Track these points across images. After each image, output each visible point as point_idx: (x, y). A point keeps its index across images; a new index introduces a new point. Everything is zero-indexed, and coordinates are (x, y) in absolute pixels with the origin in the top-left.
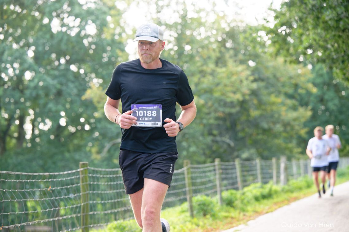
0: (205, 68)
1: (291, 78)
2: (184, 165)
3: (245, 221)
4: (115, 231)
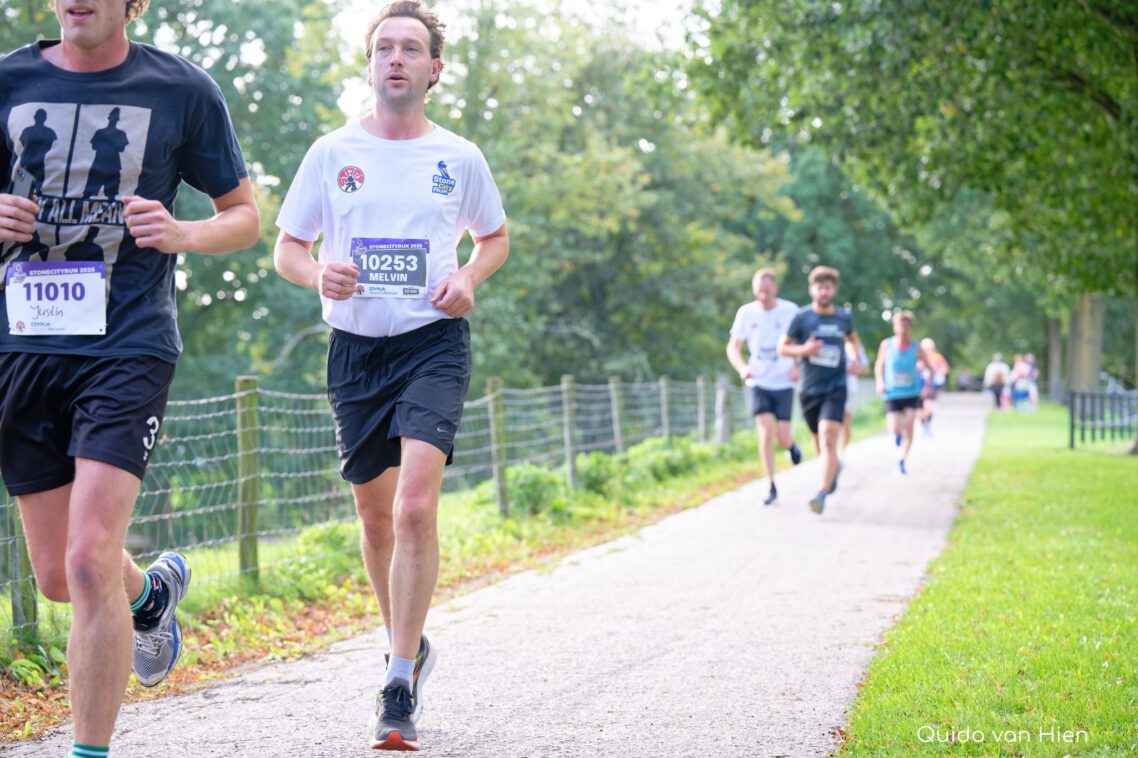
0: (531, 153)
1: (739, 182)
2: (488, 389)
3: (633, 527)
4: (318, 549)
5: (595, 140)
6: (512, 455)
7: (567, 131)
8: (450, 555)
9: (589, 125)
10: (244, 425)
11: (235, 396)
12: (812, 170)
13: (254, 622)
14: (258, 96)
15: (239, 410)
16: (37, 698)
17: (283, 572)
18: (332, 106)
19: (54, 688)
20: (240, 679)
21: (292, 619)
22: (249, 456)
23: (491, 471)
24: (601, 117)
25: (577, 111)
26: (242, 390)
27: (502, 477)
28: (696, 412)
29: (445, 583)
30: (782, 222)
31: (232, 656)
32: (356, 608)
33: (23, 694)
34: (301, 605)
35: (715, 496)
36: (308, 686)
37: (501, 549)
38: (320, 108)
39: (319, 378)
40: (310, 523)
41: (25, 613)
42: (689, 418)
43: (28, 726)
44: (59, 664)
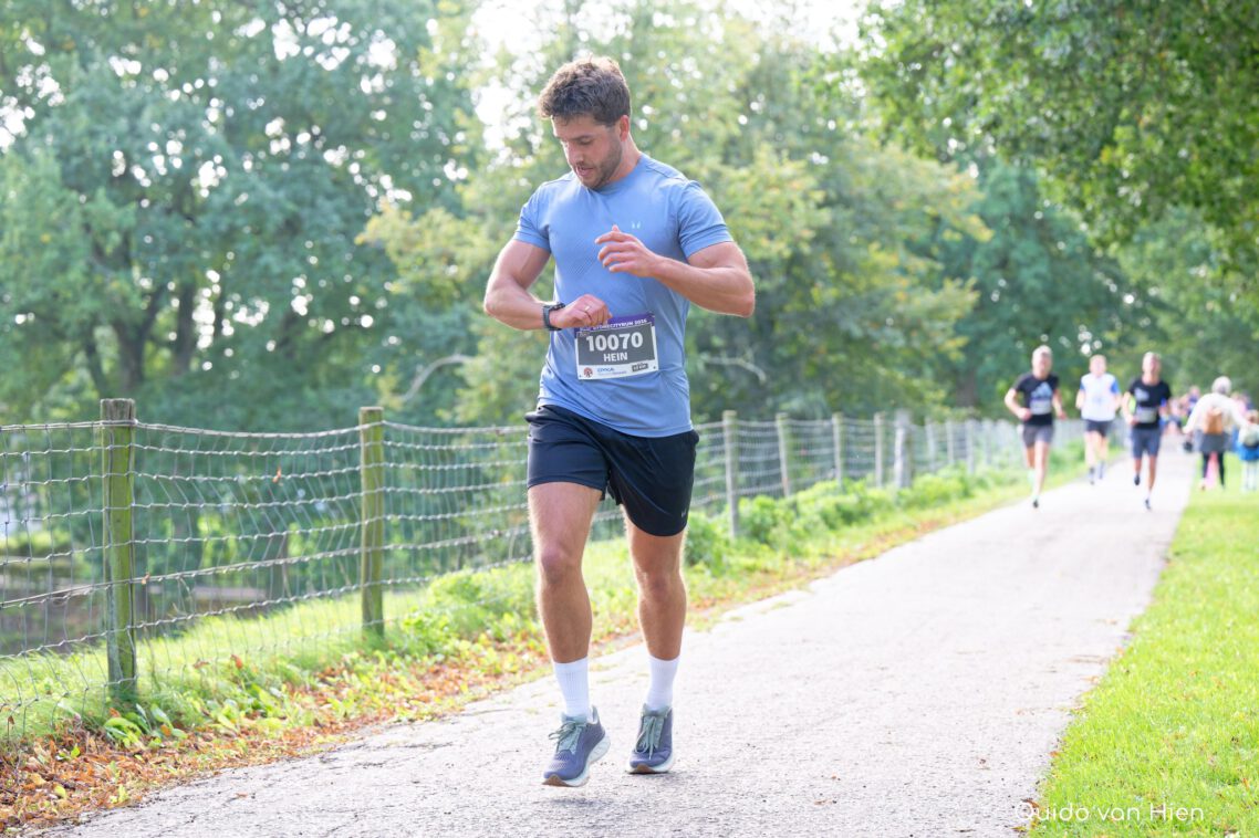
1: (924, 200)
3: (802, 579)
4: (449, 600)
5: (764, 153)
7: (732, 141)
8: (601, 608)
9: (756, 135)
10: (368, 461)
11: (357, 428)
12: (1003, 187)
13: (377, 681)
14: (387, 100)
15: (363, 444)
16: (136, 761)
18: (470, 114)
19: (153, 751)
20: (361, 742)
21: (421, 678)
22: (374, 495)
24: (770, 126)
25: (743, 120)
26: (365, 422)
28: (873, 454)
30: (970, 244)
31: (352, 717)
32: (493, 666)
33: (119, 757)
34: (429, 662)
35: (893, 546)
36: (438, 750)
38: (457, 113)
39: (455, 415)
40: (442, 573)
41: (123, 667)
42: (865, 460)
43: (121, 790)
44: (160, 724)
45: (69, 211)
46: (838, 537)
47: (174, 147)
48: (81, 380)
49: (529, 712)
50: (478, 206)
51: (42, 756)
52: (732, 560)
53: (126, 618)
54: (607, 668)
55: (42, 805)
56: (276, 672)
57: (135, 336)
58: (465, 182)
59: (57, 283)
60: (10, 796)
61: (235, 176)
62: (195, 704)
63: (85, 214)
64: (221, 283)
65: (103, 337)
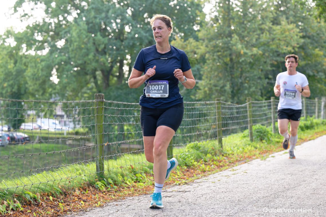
2: (247, 101)
4: (191, 150)
5: (284, 22)
6: (255, 122)
7: (274, 18)
8: (234, 153)
14: (178, 8)
16: (103, 194)
17: (180, 157)
18: (201, 11)
19: (108, 192)
20: (166, 191)
21: (183, 172)
23: (248, 126)
27: (251, 129)
28: (315, 109)
29: (232, 162)
32: (203, 169)
33: (99, 193)
34: (186, 168)
35: (320, 136)
36: (186, 193)
37: (250, 151)
38: (197, 11)
39: (196, 97)
40: (190, 142)
41: (100, 168)
42: (312, 111)
43: (99, 203)
44: (110, 184)
45: (89, 39)
46: (304, 133)
47: (118, 21)
48: (92, 86)
49: (213, 182)
50: (203, 38)
51: (77, 192)
52: (273, 140)
53: (101, 154)
54: (235, 170)
55: (77, 206)
56: (143, 170)
57: (107, 73)
58: (199, 31)
59: (86, 59)
60: (69, 203)
61: (135, 29)
62: (120, 179)
63: (94, 40)
64: (131, 59)
65: (98, 74)
